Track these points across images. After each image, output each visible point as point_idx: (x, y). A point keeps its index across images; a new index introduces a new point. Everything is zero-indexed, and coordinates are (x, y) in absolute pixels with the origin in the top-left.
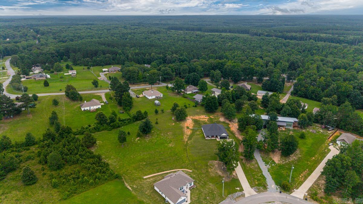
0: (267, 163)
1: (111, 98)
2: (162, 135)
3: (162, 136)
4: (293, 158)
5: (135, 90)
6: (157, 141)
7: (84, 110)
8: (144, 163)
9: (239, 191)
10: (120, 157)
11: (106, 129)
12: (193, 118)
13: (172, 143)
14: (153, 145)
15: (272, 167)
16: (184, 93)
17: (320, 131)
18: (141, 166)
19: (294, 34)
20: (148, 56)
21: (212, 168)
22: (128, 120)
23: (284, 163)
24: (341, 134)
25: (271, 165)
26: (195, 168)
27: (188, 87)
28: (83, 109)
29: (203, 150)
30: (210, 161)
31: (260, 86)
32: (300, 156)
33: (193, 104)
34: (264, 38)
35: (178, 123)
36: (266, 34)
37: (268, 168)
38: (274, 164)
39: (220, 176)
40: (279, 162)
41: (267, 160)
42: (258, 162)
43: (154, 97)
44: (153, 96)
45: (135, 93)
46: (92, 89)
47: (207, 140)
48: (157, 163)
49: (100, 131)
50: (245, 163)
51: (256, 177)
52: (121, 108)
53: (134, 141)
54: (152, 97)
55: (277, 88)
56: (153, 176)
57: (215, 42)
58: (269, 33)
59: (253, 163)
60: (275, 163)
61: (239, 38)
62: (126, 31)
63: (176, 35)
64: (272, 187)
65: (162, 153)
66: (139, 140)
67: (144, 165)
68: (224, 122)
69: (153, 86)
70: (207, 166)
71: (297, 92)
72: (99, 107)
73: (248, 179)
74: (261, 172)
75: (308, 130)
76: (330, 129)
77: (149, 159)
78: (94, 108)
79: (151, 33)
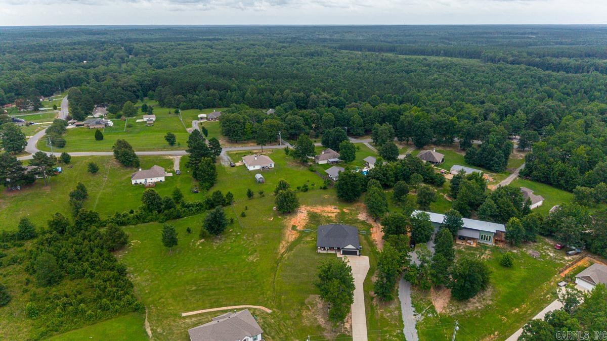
0: (418, 309)
1: (187, 166)
3: (244, 240)
4: (475, 304)
5: (233, 154)
6: (231, 248)
7: (135, 184)
8: (194, 288)
10: (158, 271)
12: (311, 210)
13: (255, 254)
14: (221, 256)
15: (427, 319)
17: (549, 255)
18: (186, 293)
20: (278, 95)
21: (310, 310)
23: (454, 313)
25: (426, 316)
26: (280, 307)
28: (133, 182)
29: (305, 274)
30: (311, 296)
31: (462, 155)
32: (490, 303)
38: (433, 313)
40: (444, 311)
41: (421, 303)
42: (402, 306)
43: (258, 167)
44: (257, 165)
47: (320, 253)
48: (215, 289)
49: (146, 222)
50: (377, 305)
53: (194, 244)
56: (200, 314)
59: (392, 306)
63: (346, 59)
66: (202, 244)
67: (192, 291)
70: (303, 304)
72: (161, 181)
74: (402, 325)
76: (570, 252)
77: (205, 281)
78: (152, 181)
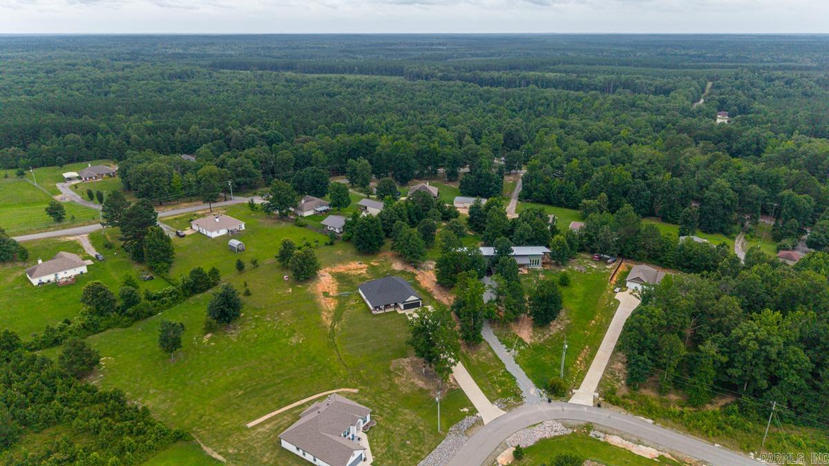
0: (509, 346)
1: (108, 246)
2: (269, 319)
3: (269, 322)
4: (556, 327)
6: (258, 335)
7: (39, 284)
8: (240, 393)
9: (468, 415)
10: (171, 387)
11: (117, 324)
12: (333, 271)
13: (296, 334)
14: (251, 347)
15: (521, 351)
16: (296, 215)
17: (593, 268)
18: (234, 401)
19: (496, 74)
20: (181, 133)
21: (401, 377)
22: (171, 294)
23: (542, 340)
24: (630, 269)
25: (519, 350)
26: (364, 383)
27: (303, 201)
28: (35, 282)
29: (373, 340)
30: (394, 361)
31: (453, 186)
32: (569, 322)
33: (323, 239)
34: (438, 84)
35: (299, 286)
36: (440, 74)
37: (514, 356)
38: (524, 345)
39: (421, 390)
40: (533, 341)
41: (508, 339)
42: (492, 346)
43: (223, 232)
44: (221, 229)
45: (172, 226)
46: (48, 228)
47: (377, 315)
48: (271, 386)
49: (102, 331)
50: (467, 352)
51: (495, 378)
52: (143, 267)
53: (200, 343)
54: (218, 232)
55: (491, 189)
56: (270, 418)
57: (335, 95)
58: (446, 73)
59: (483, 349)
60: (524, 343)
61: (385, 84)
62: (103, 75)
64: (532, 393)
65: (278, 361)
66: (211, 339)
67: (240, 396)
68: (403, 272)
69: (213, 205)
70: (389, 372)
71: (530, 192)
72: (82, 273)
73: (481, 386)
74: (502, 365)
75: (570, 267)
76: (609, 261)
77: (250, 380)
78: (68, 275)
79: (171, 77)
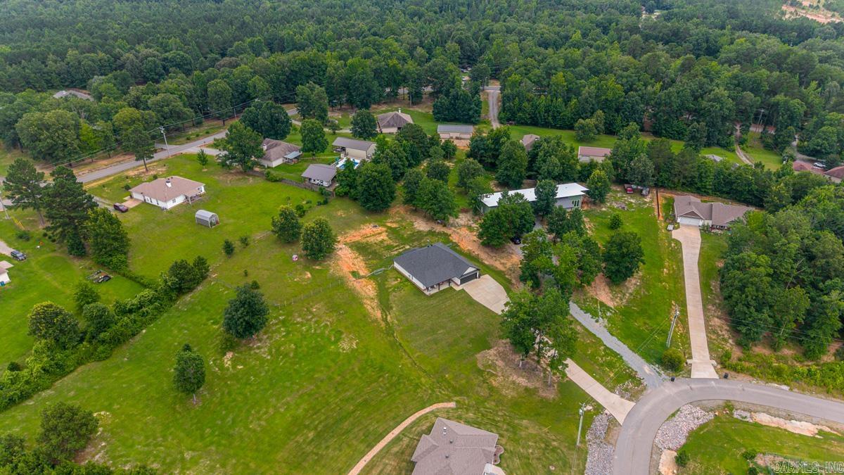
0: (594, 314)
1: (24, 237)
3: (301, 324)
6: (296, 345)
8: (311, 434)
9: (596, 415)
12: (348, 240)
14: (294, 364)
15: (609, 319)
16: (262, 166)
17: (632, 203)
21: (497, 376)
24: (672, 199)
26: (458, 391)
27: (265, 147)
30: (479, 356)
37: (605, 327)
38: (608, 310)
40: (615, 303)
41: (589, 305)
43: (180, 200)
45: (104, 196)
52: (87, 263)
53: (222, 368)
54: (174, 201)
64: (647, 371)
66: (235, 361)
68: (431, 233)
70: (480, 372)
71: (512, 114)
72: (2, 283)
75: (609, 204)
76: (643, 193)
